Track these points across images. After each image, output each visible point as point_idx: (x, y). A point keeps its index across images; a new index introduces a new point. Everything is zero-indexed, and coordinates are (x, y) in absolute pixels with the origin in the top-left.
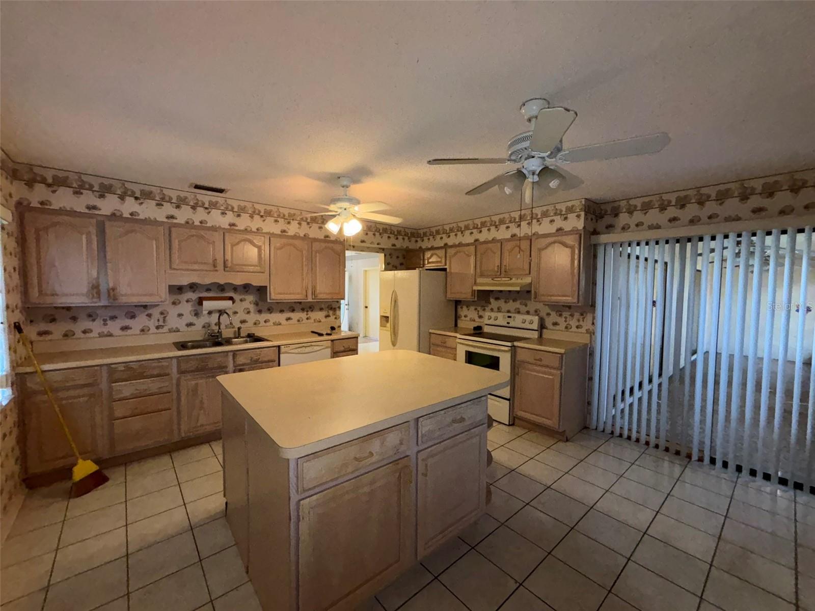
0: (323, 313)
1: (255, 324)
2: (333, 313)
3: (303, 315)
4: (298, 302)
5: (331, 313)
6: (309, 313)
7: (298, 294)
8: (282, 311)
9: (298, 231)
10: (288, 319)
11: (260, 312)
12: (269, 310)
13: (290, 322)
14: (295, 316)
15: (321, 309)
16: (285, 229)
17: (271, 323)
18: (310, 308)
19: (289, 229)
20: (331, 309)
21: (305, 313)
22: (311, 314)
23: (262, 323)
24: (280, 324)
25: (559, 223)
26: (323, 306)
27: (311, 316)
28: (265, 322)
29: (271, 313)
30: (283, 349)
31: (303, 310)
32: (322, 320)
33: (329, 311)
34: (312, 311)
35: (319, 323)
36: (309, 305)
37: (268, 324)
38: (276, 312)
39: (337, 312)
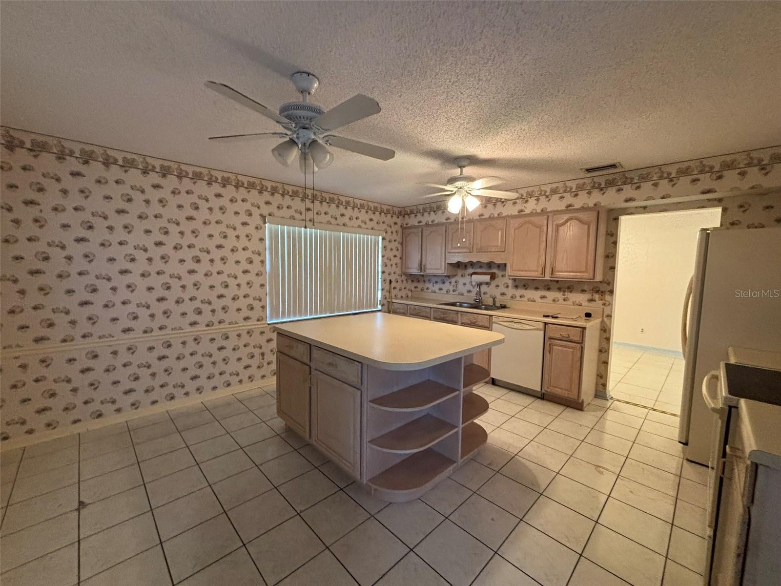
0: (587, 296)
1: (512, 297)
2: (599, 297)
3: (559, 295)
4: (554, 281)
5: (597, 296)
6: (566, 293)
7: (534, 271)
8: (537, 289)
9: (535, 207)
10: (543, 297)
11: (516, 287)
12: (525, 286)
13: (545, 300)
14: (551, 295)
15: (583, 291)
16: (523, 208)
17: (525, 299)
18: (569, 288)
19: (526, 208)
20: (597, 292)
21: (562, 293)
22: (569, 295)
23: (518, 298)
24: (534, 301)
26: (586, 288)
27: (569, 297)
28: (521, 297)
29: (526, 289)
30: (494, 319)
31: (559, 289)
32: (583, 304)
33: (594, 294)
34: (571, 292)
35: (578, 307)
36: (567, 285)
37: (523, 299)
38: (531, 289)
39: (608, 297)
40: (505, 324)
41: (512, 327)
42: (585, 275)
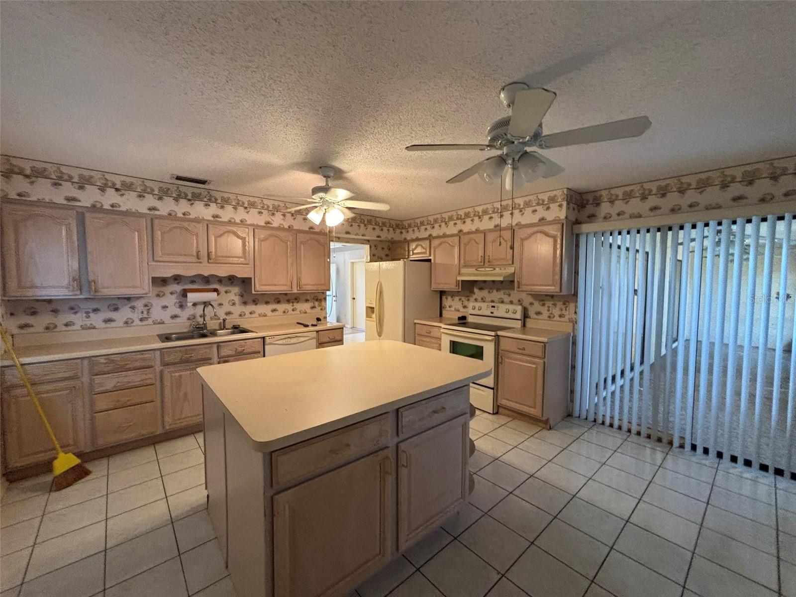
0: (309, 305)
1: (240, 315)
2: (318, 305)
3: (289, 307)
4: (283, 294)
5: (316, 304)
6: (294, 304)
7: (283, 285)
8: (267, 303)
9: (282, 222)
10: (274, 310)
11: (245, 303)
12: (254, 301)
13: (276, 313)
14: (281, 307)
15: (307, 301)
16: (269, 220)
17: (256, 315)
18: (296, 299)
19: (273, 221)
20: (317, 300)
21: (291, 304)
22: (297, 306)
23: (248, 315)
24: (266, 316)
25: (541, 213)
26: (308, 298)
28: (251, 313)
29: (256, 304)
30: (268, 340)
31: (288, 301)
32: (308, 312)
33: (315, 302)
34: (298, 302)
35: (305, 314)
36: (295, 296)
37: (253, 315)
38: (262, 303)
39: (323, 303)
40: (281, 342)
41: (289, 343)
42: (285, 288)
